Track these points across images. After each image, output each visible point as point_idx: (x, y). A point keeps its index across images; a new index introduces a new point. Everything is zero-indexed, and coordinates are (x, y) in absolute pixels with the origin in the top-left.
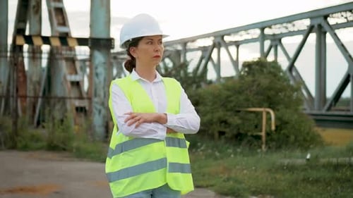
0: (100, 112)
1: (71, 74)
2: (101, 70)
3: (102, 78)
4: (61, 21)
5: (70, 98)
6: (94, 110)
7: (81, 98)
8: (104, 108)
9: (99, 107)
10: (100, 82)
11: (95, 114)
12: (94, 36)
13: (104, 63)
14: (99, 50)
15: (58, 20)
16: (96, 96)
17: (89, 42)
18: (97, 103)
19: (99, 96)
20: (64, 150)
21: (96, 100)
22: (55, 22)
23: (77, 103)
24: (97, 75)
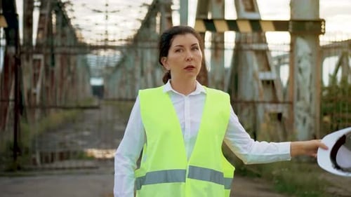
0: (304, 121)
1: (263, 71)
2: (305, 64)
3: (307, 74)
4: (249, 7)
5: (264, 102)
6: (297, 119)
7: (275, 101)
8: (310, 115)
9: (303, 114)
10: (305, 81)
11: (297, 124)
12: (296, 18)
13: (311, 55)
14: (303, 37)
15: (245, 5)
16: (298, 99)
17: (290, 26)
18: (301, 109)
19: (304, 99)
20: (259, 176)
21: (298, 104)
22: (242, 7)
23: (272, 108)
24: (300, 70)
